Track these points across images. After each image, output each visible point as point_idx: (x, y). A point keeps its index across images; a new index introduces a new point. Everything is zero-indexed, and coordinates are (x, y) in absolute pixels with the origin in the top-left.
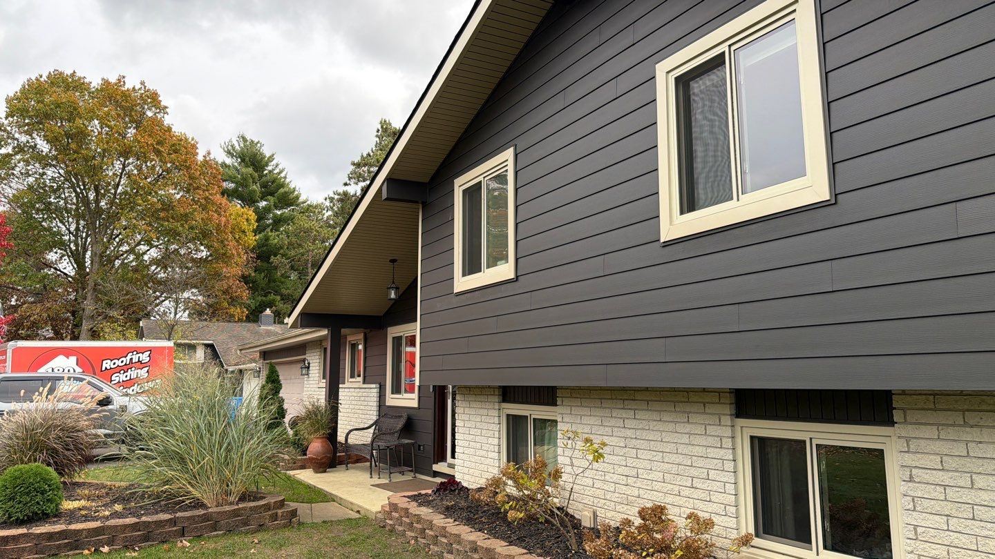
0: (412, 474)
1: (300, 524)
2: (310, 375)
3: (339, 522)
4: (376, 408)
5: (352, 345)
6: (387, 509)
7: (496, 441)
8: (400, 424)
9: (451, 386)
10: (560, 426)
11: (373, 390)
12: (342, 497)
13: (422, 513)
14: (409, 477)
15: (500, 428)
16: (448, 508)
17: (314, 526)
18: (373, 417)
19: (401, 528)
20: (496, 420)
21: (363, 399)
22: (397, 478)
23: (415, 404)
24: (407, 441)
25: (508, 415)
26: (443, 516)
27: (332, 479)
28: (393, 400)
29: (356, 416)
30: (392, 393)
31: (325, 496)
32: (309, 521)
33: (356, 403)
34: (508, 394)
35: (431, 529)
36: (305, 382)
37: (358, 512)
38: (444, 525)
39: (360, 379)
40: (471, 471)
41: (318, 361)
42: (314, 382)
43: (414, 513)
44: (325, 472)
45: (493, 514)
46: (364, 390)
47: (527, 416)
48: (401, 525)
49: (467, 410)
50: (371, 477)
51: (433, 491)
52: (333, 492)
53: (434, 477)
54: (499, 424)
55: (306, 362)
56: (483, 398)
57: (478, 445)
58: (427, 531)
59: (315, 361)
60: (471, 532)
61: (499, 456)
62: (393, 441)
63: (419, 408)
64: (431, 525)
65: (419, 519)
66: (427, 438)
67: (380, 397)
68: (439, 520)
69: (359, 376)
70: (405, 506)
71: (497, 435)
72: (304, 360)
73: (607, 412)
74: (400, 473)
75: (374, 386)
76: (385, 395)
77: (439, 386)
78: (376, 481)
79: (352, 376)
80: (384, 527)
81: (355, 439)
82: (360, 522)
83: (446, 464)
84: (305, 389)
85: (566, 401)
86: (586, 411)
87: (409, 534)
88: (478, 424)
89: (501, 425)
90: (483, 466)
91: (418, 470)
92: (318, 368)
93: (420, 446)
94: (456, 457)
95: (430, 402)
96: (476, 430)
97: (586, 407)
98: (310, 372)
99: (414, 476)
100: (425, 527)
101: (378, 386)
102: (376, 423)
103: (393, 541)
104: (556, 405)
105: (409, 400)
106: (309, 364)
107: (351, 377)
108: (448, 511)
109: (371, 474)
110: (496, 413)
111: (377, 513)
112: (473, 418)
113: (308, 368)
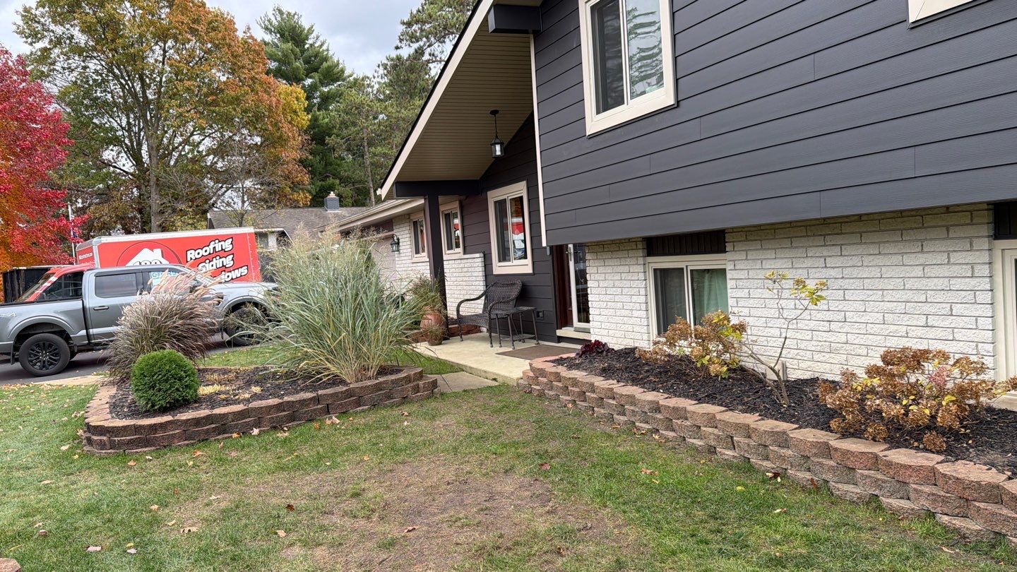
0: (535, 341)
1: (442, 394)
2: (401, 251)
3: (481, 390)
4: (482, 279)
5: (446, 215)
6: (531, 374)
7: (643, 299)
8: (515, 292)
9: (571, 246)
10: (729, 275)
11: (477, 260)
12: (472, 366)
13: (576, 376)
14: (532, 344)
15: (646, 284)
16: (604, 370)
17: (456, 395)
18: (480, 288)
19: (551, 393)
20: (641, 276)
21: (465, 270)
22: (520, 346)
23: (529, 270)
24: (525, 308)
25: (655, 270)
26: (602, 378)
27: (452, 350)
28: (499, 268)
29: (459, 288)
30: (500, 261)
31: (452, 366)
32: (449, 391)
33: (457, 275)
34: (654, 246)
35: (594, 392)
36: (397, 259)
37: (495, 379)
38: (610, 387)
39: (460, 250)
40: (611, 332)
41: (408, 235)
42: (405, 258)
43: (568, 377)
44: (440, 344)
45: (660, 373)
46: (465, 261)
47: (683, 269)
48: (551, 388)
49: (601, 269)
50: (492, 347)
51: (577, 354)
52: (461, 362)
53: (559, 342)
54: (645, 280)
55: (395, 238)
56: (620, 254)
57: (619, 305)
58: (587, 394)
59: (405, 236)
60: (644, 392)
61: (647, 314)
62: (510, 309)
63: (534, 274)
64: (592, 388)
65: (575, 382)
66: (547, 304)
67: (485, 266)
68: (600, 382)
69: (458, 246)
70: (554, 370)
71: (642, 291)
72: (392, 237)
73: (800, 252)
74: (520, 341)
75: (477, 255)
76: (492, 264)
77: (557, 246)
78: (497, 348)
79: (450, 247)
80: (530, 392)
81: (467, 310)
82: (499, 389)
83: (572, 329)
84: (398, 266)
85: (739, 246)
86: (771, 254)
87: (563, 397)
88: (617, 283)
89: (648, 281)
90: (627, 326)
91: (540, 337)
92: (409, 243)
93: (538, 313)
94: (591, 319)
95: (548, 267)
96: (614, 289)
97: (769, 249)
98: (401, 248)
99: (537, 342)
100: (584, 389)
101: (482, 255)
102: (485, 294)
103: (547, 405)
104: (725, 252)
105: (523, 267)
106: (398, 239)
107: (448, 249)
108: (606, 373)
109: (491, 343)
110: (641, 268)
111: (518, 379)
112: (609, 277)
113: (398, 243)
